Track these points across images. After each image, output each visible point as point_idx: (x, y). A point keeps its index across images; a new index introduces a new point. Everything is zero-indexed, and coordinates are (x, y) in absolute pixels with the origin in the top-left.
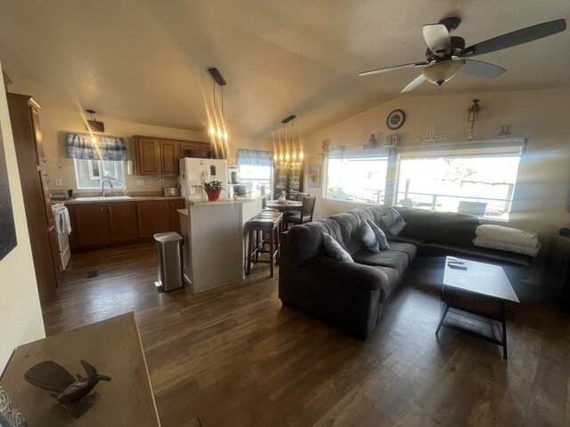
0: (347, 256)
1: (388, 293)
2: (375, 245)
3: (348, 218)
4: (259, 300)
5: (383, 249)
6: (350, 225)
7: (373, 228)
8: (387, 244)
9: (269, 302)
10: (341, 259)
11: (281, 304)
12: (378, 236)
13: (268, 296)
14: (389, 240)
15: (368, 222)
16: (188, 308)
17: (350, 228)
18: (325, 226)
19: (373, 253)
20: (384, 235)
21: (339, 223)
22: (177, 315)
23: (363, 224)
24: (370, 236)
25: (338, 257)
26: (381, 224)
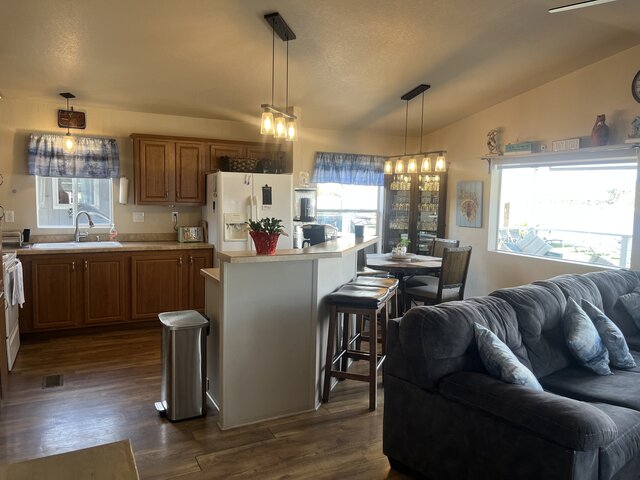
0: (525, 375)
1: (617, 462)
2: (600, 357)
3: (535, 296)
4: (344, 454)
5: (617, 367)
6: (540, 311)
7: (596, 320)
8: (629, 356)
9: (364, 460)
10: (511, 381)
11: (389, 467)
12: (605, 337)
13: (363, 448)
14: (633, 348)
15: (586, 307)
16: (212, 456)
17: (539, 318)
18: (482, 310)
19: (594, 374)
20: (620, 334)
21: (513, 304)
22: (190, 467)
23: (572, 309)
24: (587, 337)
25: (506, 375)
26: (619, 311)
